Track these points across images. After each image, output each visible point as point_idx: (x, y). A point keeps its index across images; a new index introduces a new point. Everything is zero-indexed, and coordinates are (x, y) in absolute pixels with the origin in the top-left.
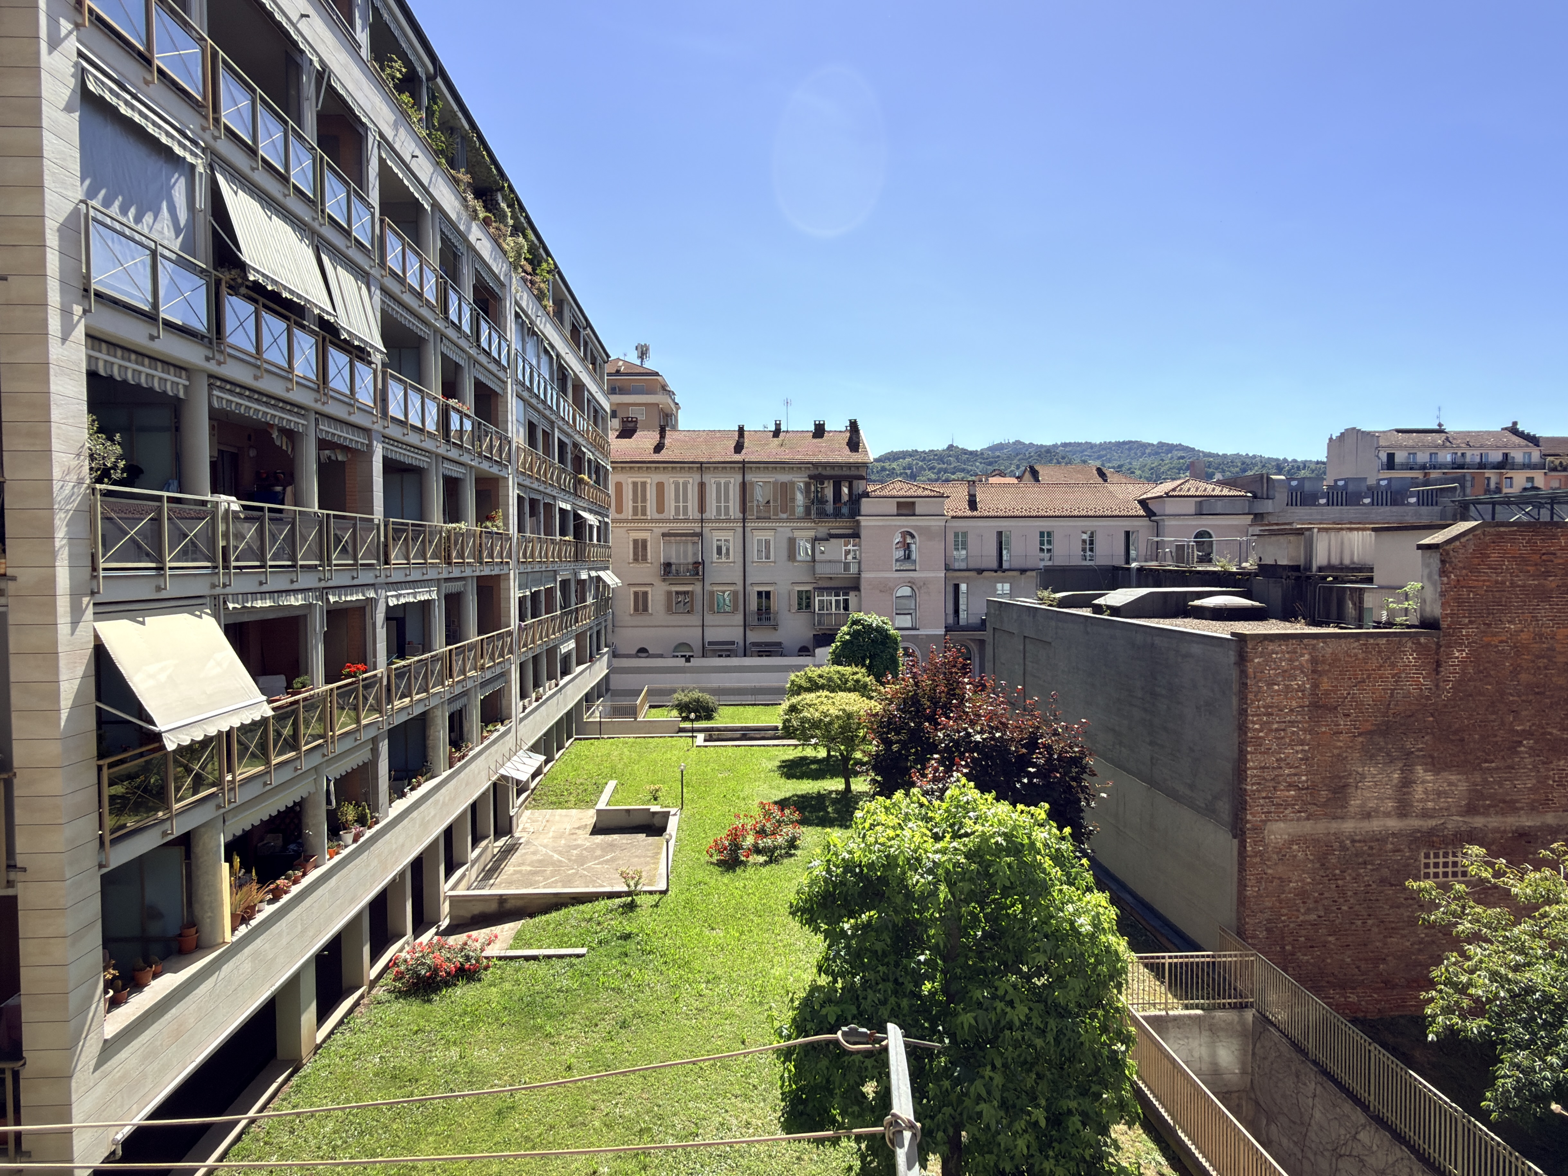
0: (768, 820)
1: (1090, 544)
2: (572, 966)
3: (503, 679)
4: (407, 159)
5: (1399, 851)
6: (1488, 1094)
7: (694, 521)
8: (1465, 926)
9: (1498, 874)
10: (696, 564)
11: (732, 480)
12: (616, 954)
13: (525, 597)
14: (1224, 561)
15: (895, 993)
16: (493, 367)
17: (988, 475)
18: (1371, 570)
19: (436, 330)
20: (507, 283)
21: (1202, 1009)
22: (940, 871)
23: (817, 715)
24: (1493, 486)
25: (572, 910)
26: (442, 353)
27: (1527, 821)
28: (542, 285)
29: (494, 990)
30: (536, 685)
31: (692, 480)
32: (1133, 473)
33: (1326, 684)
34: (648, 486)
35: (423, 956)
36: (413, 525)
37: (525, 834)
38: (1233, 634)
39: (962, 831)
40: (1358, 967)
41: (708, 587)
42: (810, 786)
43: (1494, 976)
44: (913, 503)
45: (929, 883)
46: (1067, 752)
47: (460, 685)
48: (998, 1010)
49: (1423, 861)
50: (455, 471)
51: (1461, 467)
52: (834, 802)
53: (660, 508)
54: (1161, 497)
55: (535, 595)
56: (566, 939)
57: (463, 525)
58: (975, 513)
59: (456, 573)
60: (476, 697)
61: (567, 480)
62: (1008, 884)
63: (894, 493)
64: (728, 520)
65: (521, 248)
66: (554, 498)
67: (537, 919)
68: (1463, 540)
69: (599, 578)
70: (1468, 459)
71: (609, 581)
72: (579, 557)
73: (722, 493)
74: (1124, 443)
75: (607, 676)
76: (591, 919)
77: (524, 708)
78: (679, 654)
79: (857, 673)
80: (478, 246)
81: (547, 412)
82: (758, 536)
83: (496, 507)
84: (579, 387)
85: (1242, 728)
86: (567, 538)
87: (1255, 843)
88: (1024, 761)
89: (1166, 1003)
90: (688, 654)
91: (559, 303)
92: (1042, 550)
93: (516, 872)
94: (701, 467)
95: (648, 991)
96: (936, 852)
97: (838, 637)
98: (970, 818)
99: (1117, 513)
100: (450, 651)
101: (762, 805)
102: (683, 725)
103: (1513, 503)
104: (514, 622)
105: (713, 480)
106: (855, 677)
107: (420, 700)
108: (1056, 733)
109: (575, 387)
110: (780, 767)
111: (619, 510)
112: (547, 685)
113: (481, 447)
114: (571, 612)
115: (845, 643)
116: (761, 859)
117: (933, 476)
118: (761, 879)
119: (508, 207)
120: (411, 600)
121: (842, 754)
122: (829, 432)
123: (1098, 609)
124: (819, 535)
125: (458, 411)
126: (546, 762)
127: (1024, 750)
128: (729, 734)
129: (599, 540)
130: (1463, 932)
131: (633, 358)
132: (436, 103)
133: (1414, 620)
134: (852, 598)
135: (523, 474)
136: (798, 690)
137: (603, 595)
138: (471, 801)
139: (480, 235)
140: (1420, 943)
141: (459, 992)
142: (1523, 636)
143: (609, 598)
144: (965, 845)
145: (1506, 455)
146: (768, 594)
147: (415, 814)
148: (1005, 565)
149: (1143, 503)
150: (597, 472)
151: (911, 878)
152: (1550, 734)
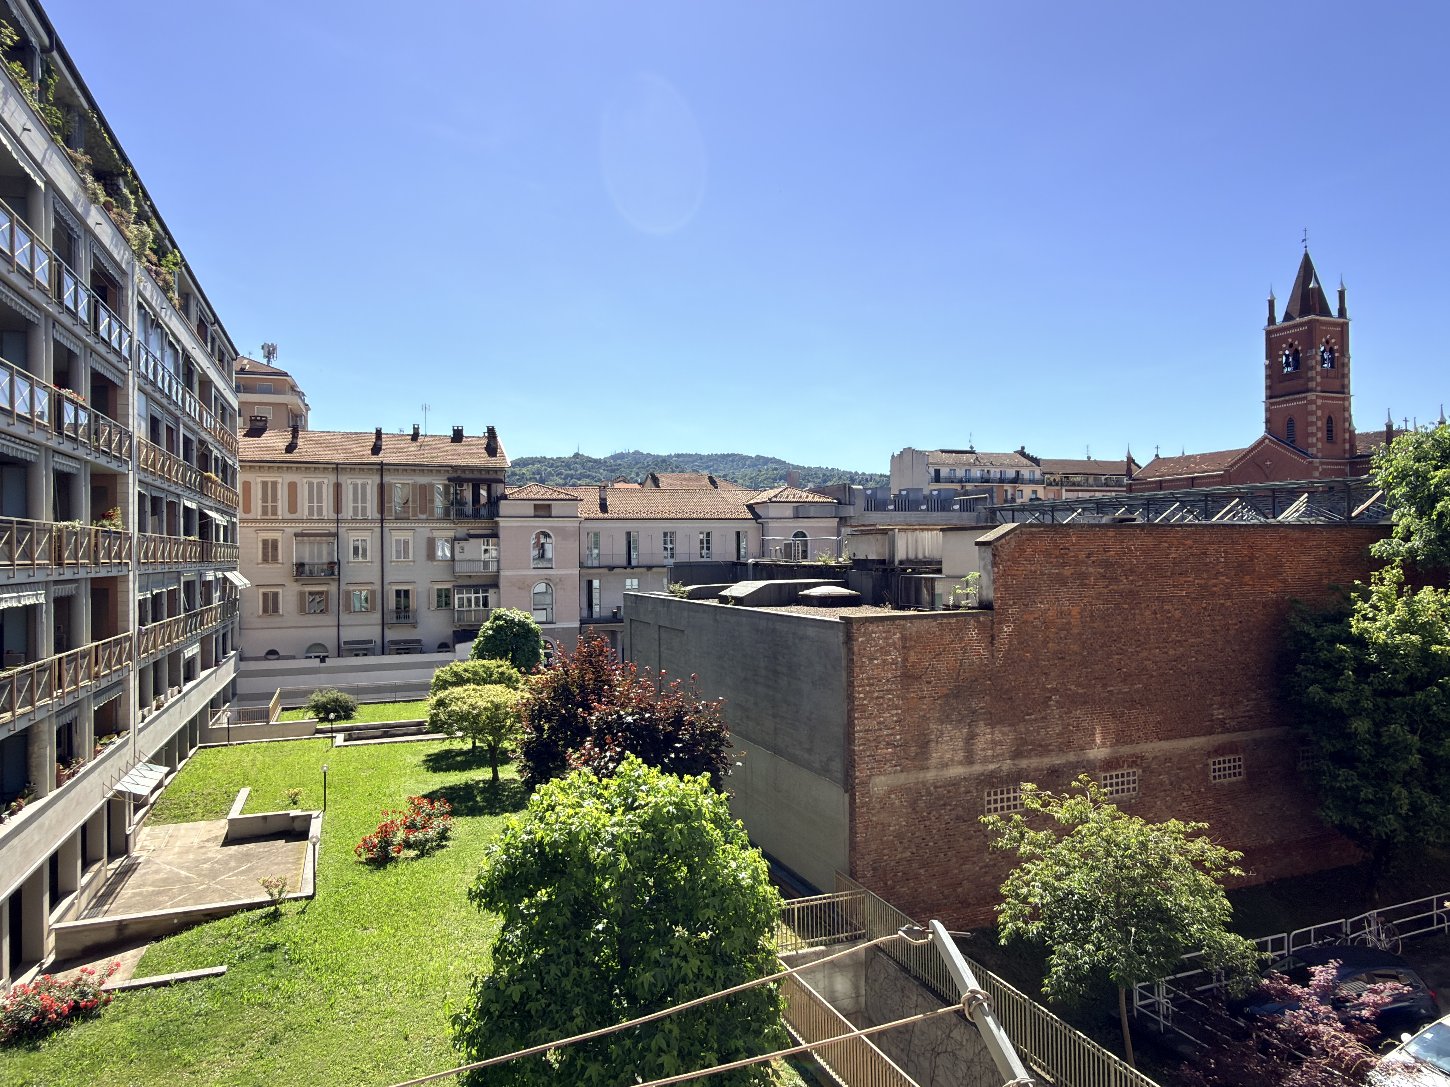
0: (418, 814)
1: (706, 543)
2: (210, 986)
3: (120, 688)
4: (18, 131)
5: (969, 792)
6: (1046, 981)
7: (329, 521)
8: (1024, 849)
9: (1045, 805)
10: (331, 564)
11: (370, 482)
12: (261, 967)
13: (145, 600)
14: (825, 557)
15: (577, 964)
16: (112, 358)
17: (613, 482)
18: (940, 562)
19: (48, 315)
20: (129, 271)
21: (825, 945)
22: (619, 842)
23: (465, 707)
24: (1009, 497)
25: (206, 927)
26: (55, 340)
27: (1057, 760)
28: (168, 277)
29: (118, 1025)
30: (157, 692)
31: (328, 481)
32: (736, 481)
33: (913, 658)
34: (279, 486)
35: (26, 1000)
36: (18, 523)
37: (144, 853)
38: (841, 618)
39: (637, 804)
40: (942, 893)
41: (343, 587)
42: (458, 777)
43: (1045, 886)
44: (549, 506)
45: (609, 855)
46: (707, 727)
47: (71, 696)
48: (675, 966)
49: (987, 799)
50: (67, 466)
51: (987, 481)
52: (483, 791)
53: (293, 507)
54: (765, 502)
55: (156, 598)
56: (201, 959)
57: (77, 524)
58: (606, 515)
59: (68, 575)
60: (89, 708)
61: (193, 477)
62: (679, 849)
63: (532, 496)
64: (366, 521)
65: (146, 237)
66: (178, 496)
67: (165, 943)
68: (1007, 538)
69: (225, 579)
70: (992, 475)
71: (237, 582)
72: (205, 557)
73: (359, 494)
74: (728, 455)
75: (234, 680)
76: (229, 935)
77: (144, 718)
78: (312, 655)
79: (501, 666)
80: (97, 230)
81: (172, 408)
82: (396, 536)
83: (114, 505)
84: (206, 384)
85: (850, 698)
86: (192, 538)
87: (863, 795)
88: (671, 738)
89: (796, 943)
90: (322, 654)
91: (185, 296)
92: (666, 549)
93: (135, 895)
94: (337, 468)
95: (299, 1001)
96: (613, 825)
97: (480, 633)
98: (642, 791)
99: (729, 516)
100: (60, 659)
101: (411, 800)
102: (320, 726)
103: (1027, 510)
104: (133, 628)
105: (349, 481)
106: (500, 670)
107: (24, 715)
108: (697, 711)
109: (201, 383)
110: (425, 761)
111: (247, 509)
112: (169, 692)
113: (98, 440)
114: (196, 615)
115: (488, 638)
116: (412, 853)
117: (561, 481)
118: (414, 873)
119: (132, 193)
120: (15, 604)
121: (489, 745)
122: (467, 437)
123: (724, 599)
124: (458, 535)
125: (72, 402)
126: (167, 775)
127: (671, 728)
128: (370, 732)
129: (225, 540)
130: (1025, 853)
131: (259, 357)
132: (51, 77)
133: (973, 602)
134: (491, 595)
135: (145, 470)
136: (444, 685)
137: (230, 596)
138: (81, 822)
139: (100, 220)
140: (986, 866)
141: (74, 1034)
142: (1050, 613)
143: (236, 599)
144: (639, 817)
145: (1018, 473)
146: (407, 592)
147: (15, 841)
148: (634, 563)
149: (750, 507)
150: (224, 471)
151: (593, 852)
152: (1070, 690)
